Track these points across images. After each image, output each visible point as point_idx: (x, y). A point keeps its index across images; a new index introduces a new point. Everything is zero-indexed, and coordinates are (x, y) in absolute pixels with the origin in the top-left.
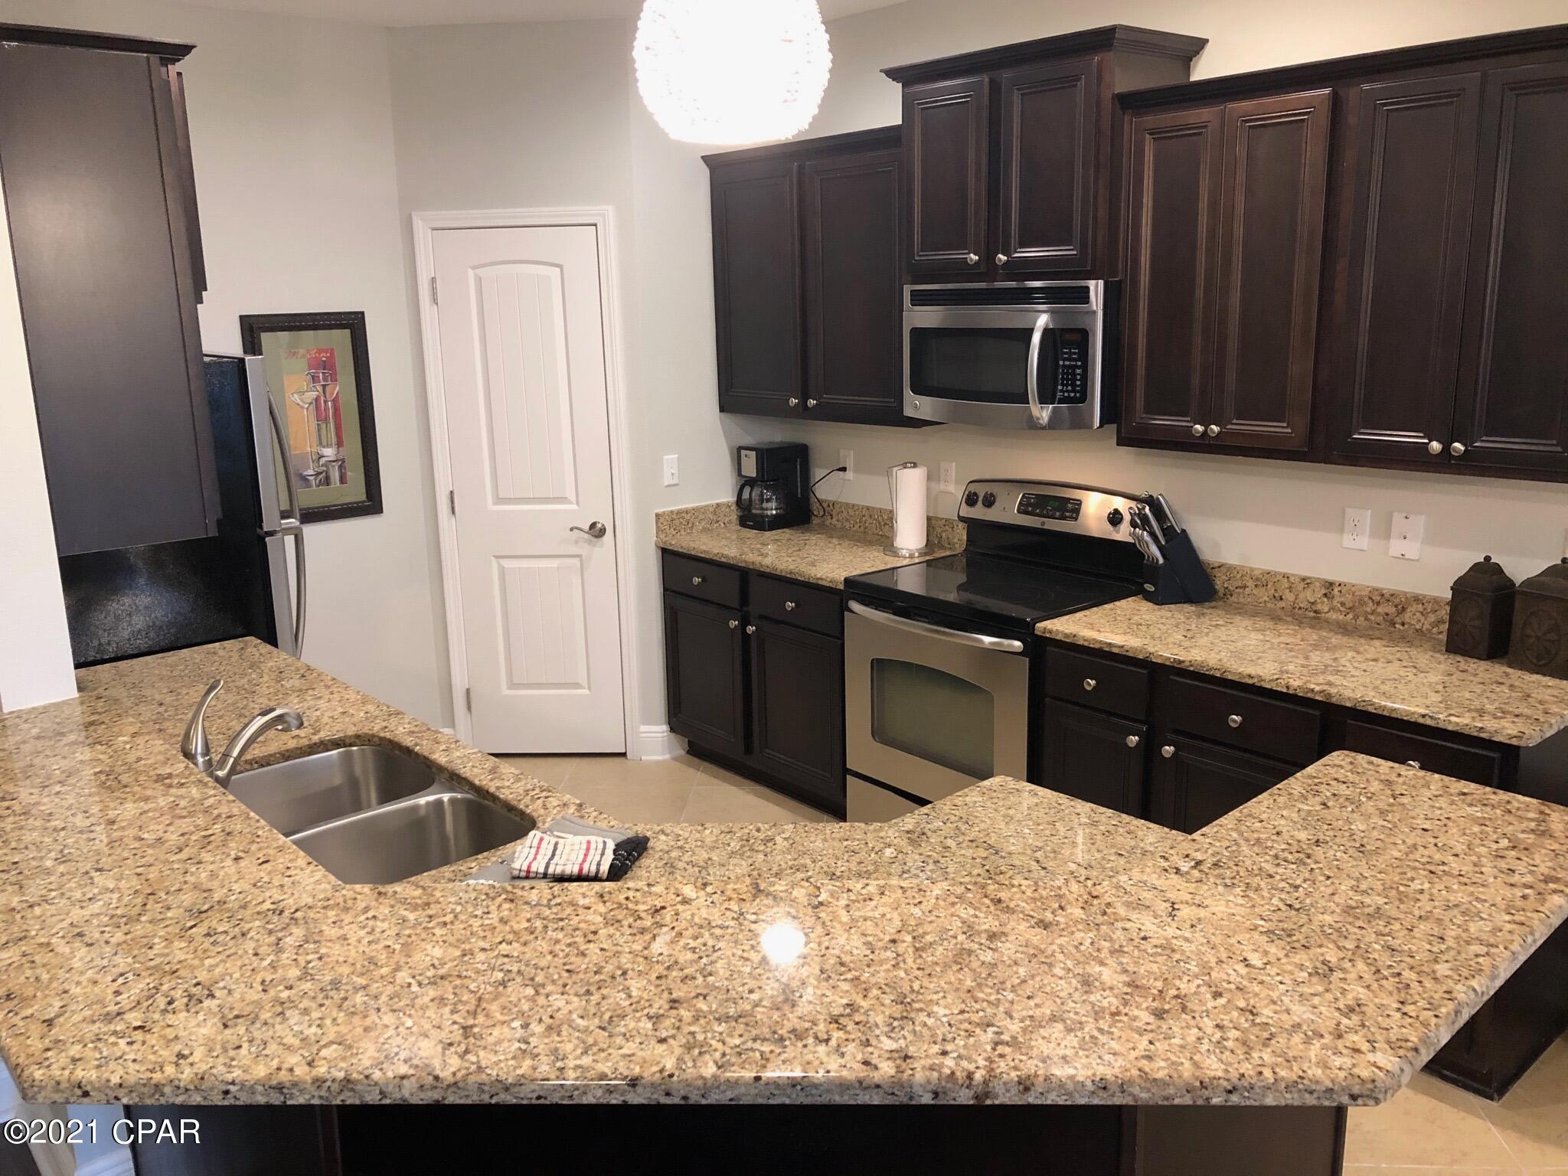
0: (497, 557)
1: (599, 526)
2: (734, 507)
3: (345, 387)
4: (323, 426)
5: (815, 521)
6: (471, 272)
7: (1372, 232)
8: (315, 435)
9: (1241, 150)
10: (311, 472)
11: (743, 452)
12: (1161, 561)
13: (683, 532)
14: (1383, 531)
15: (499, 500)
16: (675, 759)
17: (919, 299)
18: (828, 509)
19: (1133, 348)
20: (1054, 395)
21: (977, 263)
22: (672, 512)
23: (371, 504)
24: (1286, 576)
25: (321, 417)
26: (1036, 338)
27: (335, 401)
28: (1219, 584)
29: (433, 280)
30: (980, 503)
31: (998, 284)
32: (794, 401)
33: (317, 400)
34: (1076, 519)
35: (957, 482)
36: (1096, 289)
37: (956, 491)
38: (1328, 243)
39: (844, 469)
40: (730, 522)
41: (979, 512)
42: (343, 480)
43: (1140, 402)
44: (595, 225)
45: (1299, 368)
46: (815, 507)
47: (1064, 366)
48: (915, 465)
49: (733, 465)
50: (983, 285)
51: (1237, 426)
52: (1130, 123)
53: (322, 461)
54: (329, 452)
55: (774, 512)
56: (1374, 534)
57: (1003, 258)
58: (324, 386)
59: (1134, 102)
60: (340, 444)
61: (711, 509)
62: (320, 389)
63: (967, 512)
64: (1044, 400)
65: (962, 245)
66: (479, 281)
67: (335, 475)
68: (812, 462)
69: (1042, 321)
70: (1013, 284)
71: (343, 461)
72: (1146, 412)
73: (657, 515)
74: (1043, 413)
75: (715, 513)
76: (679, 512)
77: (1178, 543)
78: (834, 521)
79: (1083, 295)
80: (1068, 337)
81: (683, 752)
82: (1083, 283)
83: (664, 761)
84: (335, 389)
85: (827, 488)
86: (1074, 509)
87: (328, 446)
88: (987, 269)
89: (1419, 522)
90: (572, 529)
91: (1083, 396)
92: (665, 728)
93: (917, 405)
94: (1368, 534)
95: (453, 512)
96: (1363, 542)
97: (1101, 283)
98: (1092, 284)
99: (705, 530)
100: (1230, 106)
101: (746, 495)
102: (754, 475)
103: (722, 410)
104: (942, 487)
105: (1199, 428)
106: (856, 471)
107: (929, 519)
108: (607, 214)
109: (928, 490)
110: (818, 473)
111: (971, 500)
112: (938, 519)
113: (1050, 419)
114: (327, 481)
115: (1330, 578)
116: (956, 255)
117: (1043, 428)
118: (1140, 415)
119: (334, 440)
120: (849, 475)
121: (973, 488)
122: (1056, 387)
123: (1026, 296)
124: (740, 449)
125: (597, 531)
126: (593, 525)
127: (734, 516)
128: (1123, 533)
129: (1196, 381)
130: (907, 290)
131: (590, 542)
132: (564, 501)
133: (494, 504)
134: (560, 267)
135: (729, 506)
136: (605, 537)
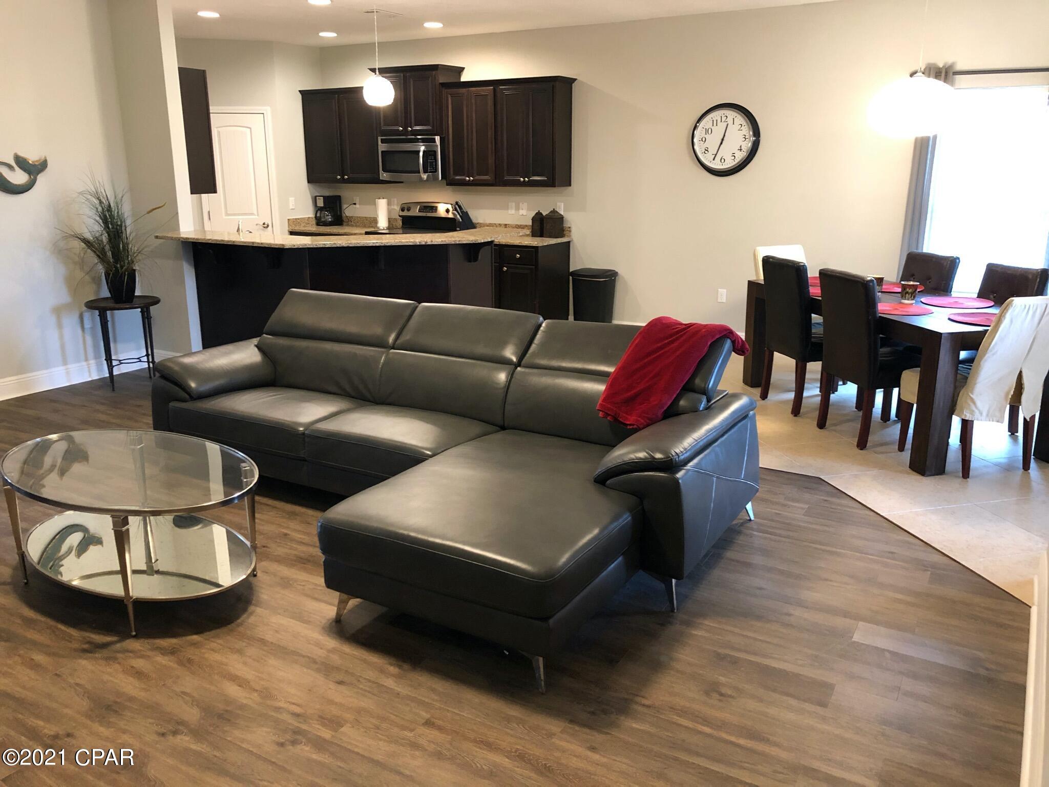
1: (266, 224)
2: (314, 219)
5: (345, 224)
7: (505, 122)
9: (473, 101)
11: (317, 198)
12: (461, 220)
13: (297, 226)
14: (517, 208)
15: (227, 214)
17: (383, 141)
18: (350, 219)
19: (449, 158)
20: (427, 171)
21: (402, 130)
22: (293, 219)
24: (495, 224)
26: (421, 154)
28: (476, 224)
30: (406, 210)
31: (409, 137)
32: (339, 177)
34: (436, 212)
35: (397, 205)
36: (437, 138)
37: (397, 208)
38: (495, 127)
39: (355, 204)
40: (313, 224)
41: (406, 213)
43: (452, 172)
44: (263, 114)
45: (491, 161)
46: (344, 219)
47: (430, 162)
48: (384, 198)
49: (313, 202)
50: (404, 137)
51: (477, 177)
52: (444, 91)
55: (330, 220)
56: (516, 210)
57: (410, 129)
59: (444, 85)
61: (307, 219)
63: (402, 214)
64: (425, 172)
65: (397, 125)
68: (342, 201)
69: (422, 148)
70: (413, 137)
72: (454, 175)
73: (288, 219)
74: (425, 176)
75: (308, 220)
76: (296, 219)
77: (465, 215)
78: (353, 223)
79: (434, 141)
80: (430, 153)
82: (433, 137)
85: (349, 211)
86: (434, 209)
88: (405, 132)
89: (526, 204)
90: (257, 225)
91: (436, 171)
93: (384, 176)
94: (514, 208)
95: (210, 219)
96: (513, 212)
97: (439, 137)
98: (436, 137)
100: (470, 89)
101: (318, 215)
102: (322, 206)
103: (309, 182)
104: (392, 207)
105: (467, 178)
106: (360, 204)
107: (389, 219)
108: (267, 110)
109: (388, 209)
110: (344, 206)
111: (403, 210)
112: (391, 218)
113: (427, 178)
115: (506, 223)
116: (396, 128)
117: (425, 181)
118: (452, 176)
120: (357, 206)
121: (403, 206)
122: (428, 168)
123: (417, 140)
124: (316, 197)
125: (266, 226)
126: (264, 224)
127: (314, 222)
128: (450, 215)
129: (466, 166)
130: (379, 138)
131: (264, 230)
132: (252, 214)
133: (226, 216)
134: (250, 128)
135: (312, 218)
136: (269, 228)
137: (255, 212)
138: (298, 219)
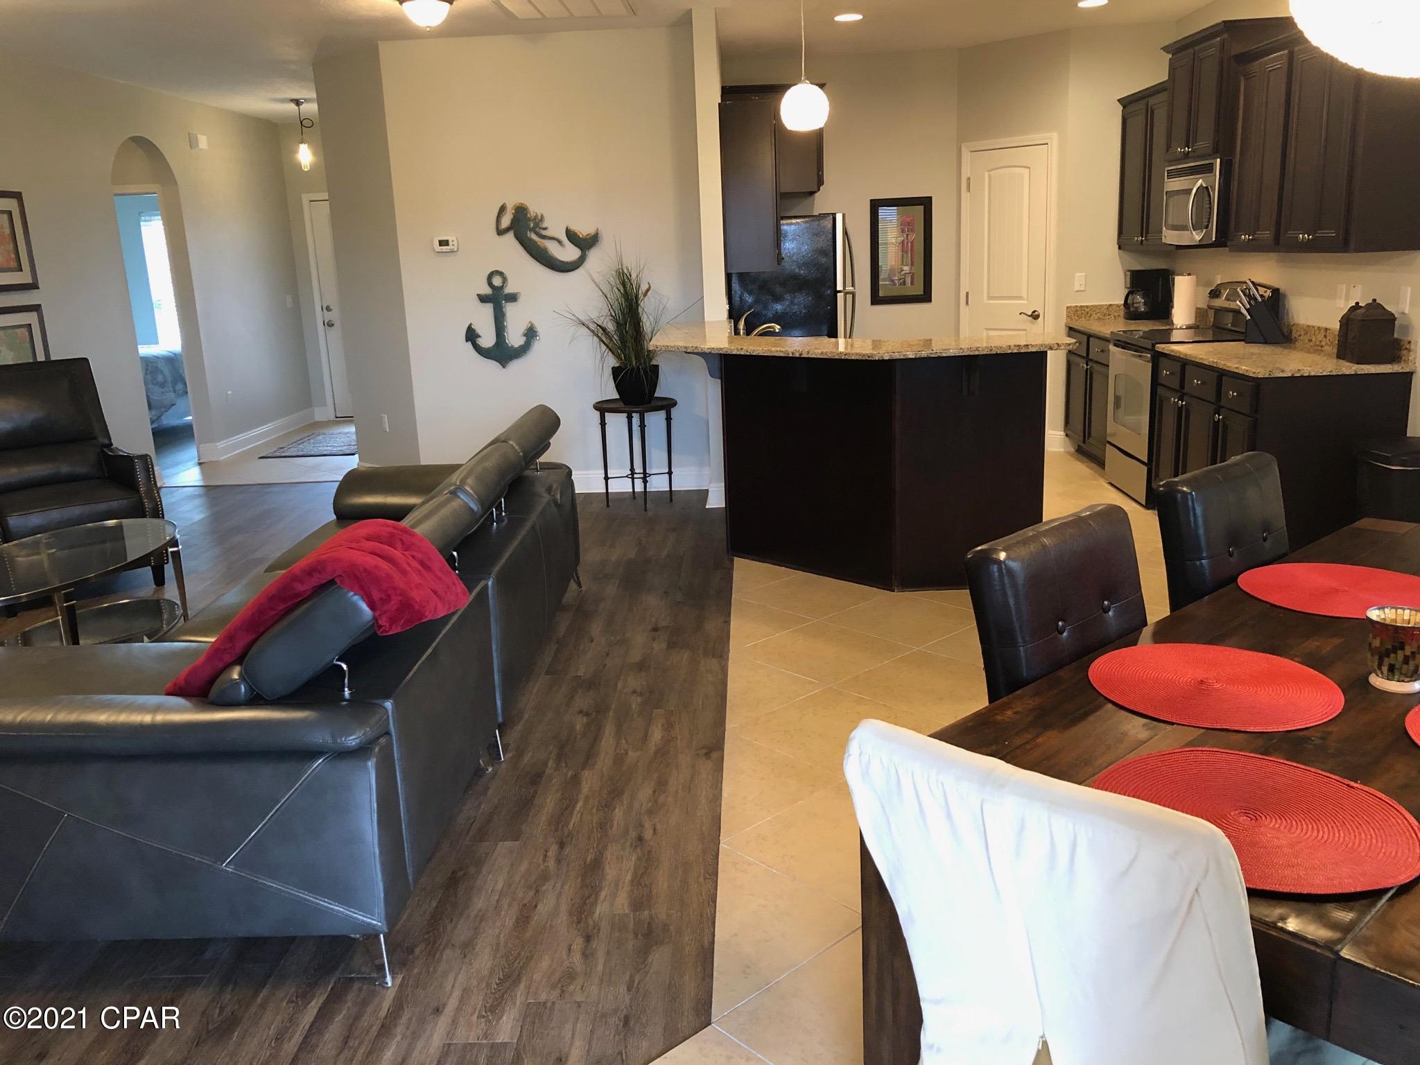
0: (986, 329)
1: (1036, 313)
2: (1121, 307)
3: (918, 236)
4: (905, 255)
6: (987, 174)
8: (900, 259)
10: (896, 278)
13: (1083, 319)
15: (990, 298)
16: (1068, 453)
17: (1171, 175)
20: (1202, 225)
22: (1076, 306)
23: (926, 297)
24: (1314, 327)
25: (904, 251)
26: (1192, 194)
27: (912, 242)
28: (1294, 335)
29: (969, 179)
30: (1216, 296)
31: (1190, 164)
32: (1136, 239)
33: (903, 242)
36: (1217, 163)
38: (1285, 131)
40: (1118, 315)
42: (912, 283)
43: (1233, 226)
44: (1047, 145)
47: (1205, 208)
48: (1189, 274)
50: (1185, 166)
52: (1238, 69)
53: (903, 273)
54: (906, 269)
58: (907, 235)
59: (1237, 59)
60: (912, 264)
61: (1105, 307)
62: (905, 236)
63: (1209, 302)
64: (1198, 227)
66: (990, 177)
67: (908, 280)
69: (1199, 184)
70: (1193, 164)
71: (914, 274)
72: (1234, 231)
73: (1067, 307)
74: (1198, 235)
75: (1107, 309)
76: (1082, 307)
79: (1212, 169)
80: (1206, 191)
81: (1072, 450)
82: (1213, 161)
83: (1061, 452)
84: (912, 237)
87: (907, 265)
88: (1187, 156)
90: (1020, 314)
92: (1062, 433)
93: (1166, 236)
94: (1344, 296)
95: (968, 304)
97: (1219, 160)
99: (1099, 319)
100: (1264, 59)
101: (1130, 301)
103: (1120, 248)
105: (1246, 237)
108: (1054, 138)
111: (1211, 296)
113: (1202, 239)
114: (904, 283)
115: (1328, 326)
118: (1232, 234)
119: (910, 262)
122: (1202, 219)
123: (1197, 170)
124: (1127, 271)
125: (1035, 316)
126: (1032, 312)
127: (1122, 313)
130: (1166, 170)
131: (1032, 322)
132: (1020, 298)
133: (988, 299)
134: (1029, 168)
135: (1118, 306)
136: (1039, 319)
137: (1026, 297)
138: (1087, 307)
